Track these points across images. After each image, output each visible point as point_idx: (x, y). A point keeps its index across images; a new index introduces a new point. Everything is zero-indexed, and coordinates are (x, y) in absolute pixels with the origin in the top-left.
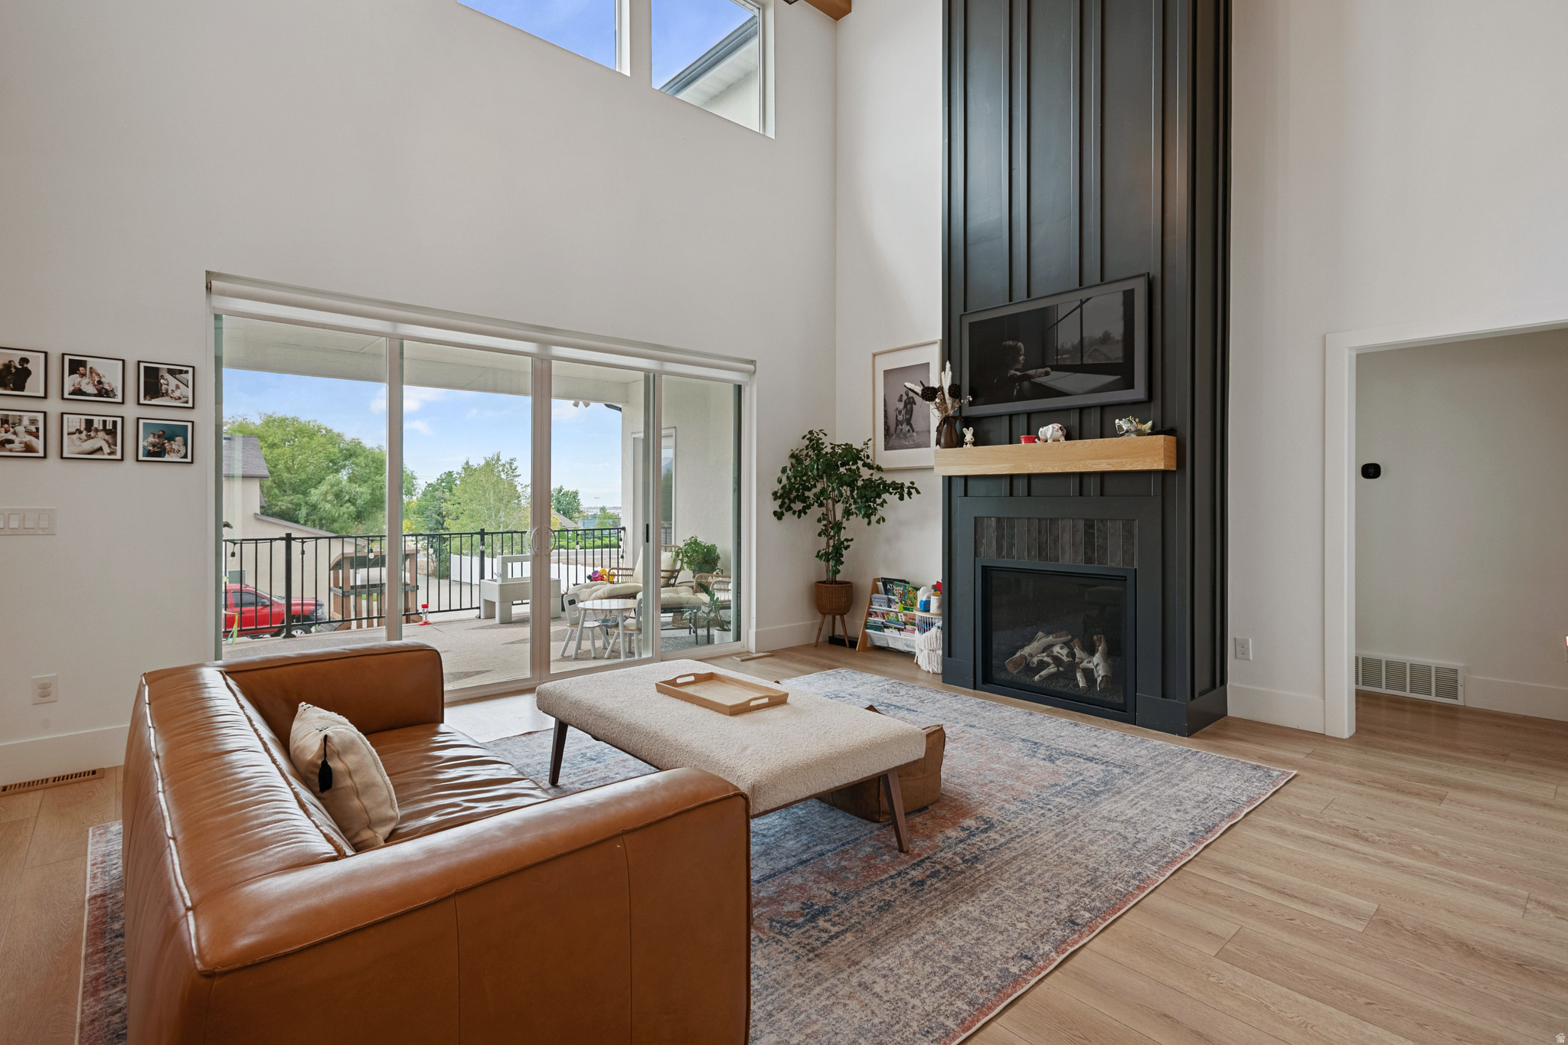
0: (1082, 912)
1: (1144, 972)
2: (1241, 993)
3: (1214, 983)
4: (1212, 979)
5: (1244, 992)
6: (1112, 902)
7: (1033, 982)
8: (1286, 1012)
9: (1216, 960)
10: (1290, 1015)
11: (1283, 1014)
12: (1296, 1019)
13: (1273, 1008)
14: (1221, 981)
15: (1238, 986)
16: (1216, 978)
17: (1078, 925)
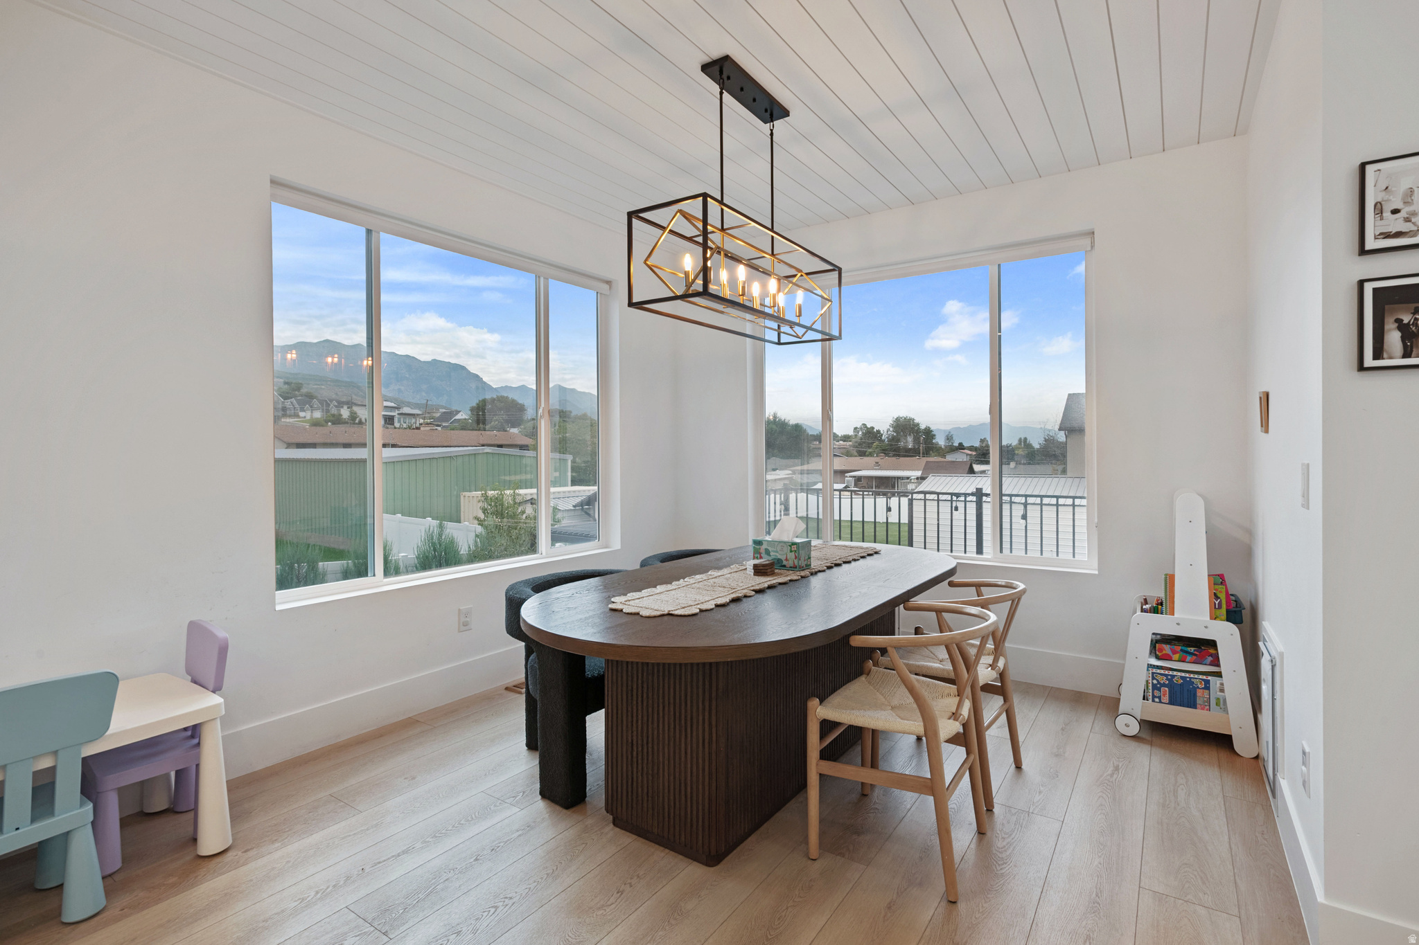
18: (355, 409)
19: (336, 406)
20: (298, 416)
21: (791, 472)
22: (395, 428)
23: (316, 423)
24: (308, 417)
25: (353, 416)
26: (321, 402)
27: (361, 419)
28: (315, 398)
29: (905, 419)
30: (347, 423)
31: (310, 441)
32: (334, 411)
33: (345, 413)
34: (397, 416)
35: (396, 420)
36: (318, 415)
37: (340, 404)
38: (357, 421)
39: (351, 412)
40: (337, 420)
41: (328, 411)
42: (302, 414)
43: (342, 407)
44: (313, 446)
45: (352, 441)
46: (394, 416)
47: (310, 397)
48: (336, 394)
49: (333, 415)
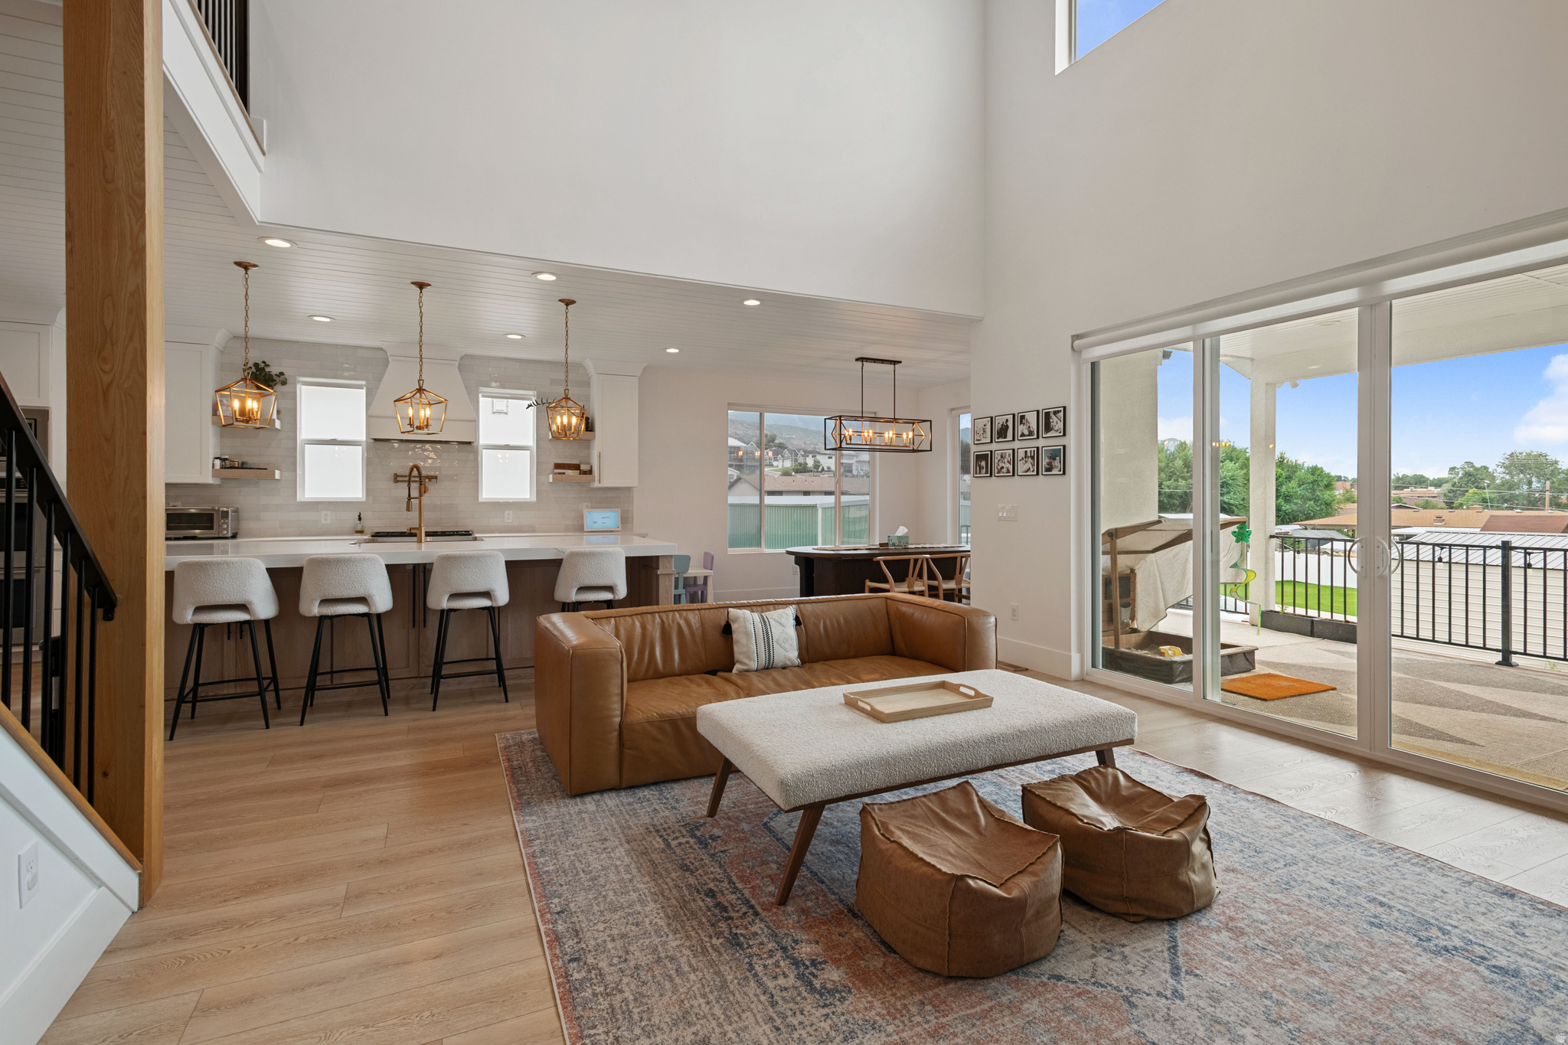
0: (584, 974)
1: (483, 973)
2: (396, 1021)
3: (424, 1011)
4: (427, 1014)
5: (394, 1025)
6: (579, 1008)
7: (536, 905)
8: (348, 1034)
9: (438, 1037)
10: (344, 1034)
11: (351, 1031)
12: (337, 1034)
13: (361, 1030)
14: (418, 1018)
15: (402, 1026)
16: (424, 1018)
17: (570, 961)
18: (819, 457)
19: (803, 456)
20: (772, 465)
21: (1298, 527)
22: (853, 476)
23: (786, 473)
24: (780, 467)
25: (817, 465)
26: (791, 452)
27: (823, 468)
28: (786, 448)
29: (1529, 455)
30: (812, 471)
31: (778, 489)
32: (801, 460)
33: (810, 462)
34: (855, 464)
35: (854, 468)
36: (788, 464)
37: (807, 453)
38: (820, 470)
39: (815, 461)
40: (802, 469)
41: (796, 460)
42: (775, 463)
43: (808, 456)
44: (780, 493)
45: (810, 489)
46: (852, 464)
47: (781, 446)
48: (805, 443)
49: (800, 464)
